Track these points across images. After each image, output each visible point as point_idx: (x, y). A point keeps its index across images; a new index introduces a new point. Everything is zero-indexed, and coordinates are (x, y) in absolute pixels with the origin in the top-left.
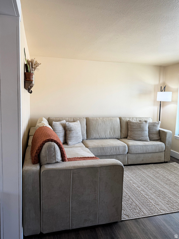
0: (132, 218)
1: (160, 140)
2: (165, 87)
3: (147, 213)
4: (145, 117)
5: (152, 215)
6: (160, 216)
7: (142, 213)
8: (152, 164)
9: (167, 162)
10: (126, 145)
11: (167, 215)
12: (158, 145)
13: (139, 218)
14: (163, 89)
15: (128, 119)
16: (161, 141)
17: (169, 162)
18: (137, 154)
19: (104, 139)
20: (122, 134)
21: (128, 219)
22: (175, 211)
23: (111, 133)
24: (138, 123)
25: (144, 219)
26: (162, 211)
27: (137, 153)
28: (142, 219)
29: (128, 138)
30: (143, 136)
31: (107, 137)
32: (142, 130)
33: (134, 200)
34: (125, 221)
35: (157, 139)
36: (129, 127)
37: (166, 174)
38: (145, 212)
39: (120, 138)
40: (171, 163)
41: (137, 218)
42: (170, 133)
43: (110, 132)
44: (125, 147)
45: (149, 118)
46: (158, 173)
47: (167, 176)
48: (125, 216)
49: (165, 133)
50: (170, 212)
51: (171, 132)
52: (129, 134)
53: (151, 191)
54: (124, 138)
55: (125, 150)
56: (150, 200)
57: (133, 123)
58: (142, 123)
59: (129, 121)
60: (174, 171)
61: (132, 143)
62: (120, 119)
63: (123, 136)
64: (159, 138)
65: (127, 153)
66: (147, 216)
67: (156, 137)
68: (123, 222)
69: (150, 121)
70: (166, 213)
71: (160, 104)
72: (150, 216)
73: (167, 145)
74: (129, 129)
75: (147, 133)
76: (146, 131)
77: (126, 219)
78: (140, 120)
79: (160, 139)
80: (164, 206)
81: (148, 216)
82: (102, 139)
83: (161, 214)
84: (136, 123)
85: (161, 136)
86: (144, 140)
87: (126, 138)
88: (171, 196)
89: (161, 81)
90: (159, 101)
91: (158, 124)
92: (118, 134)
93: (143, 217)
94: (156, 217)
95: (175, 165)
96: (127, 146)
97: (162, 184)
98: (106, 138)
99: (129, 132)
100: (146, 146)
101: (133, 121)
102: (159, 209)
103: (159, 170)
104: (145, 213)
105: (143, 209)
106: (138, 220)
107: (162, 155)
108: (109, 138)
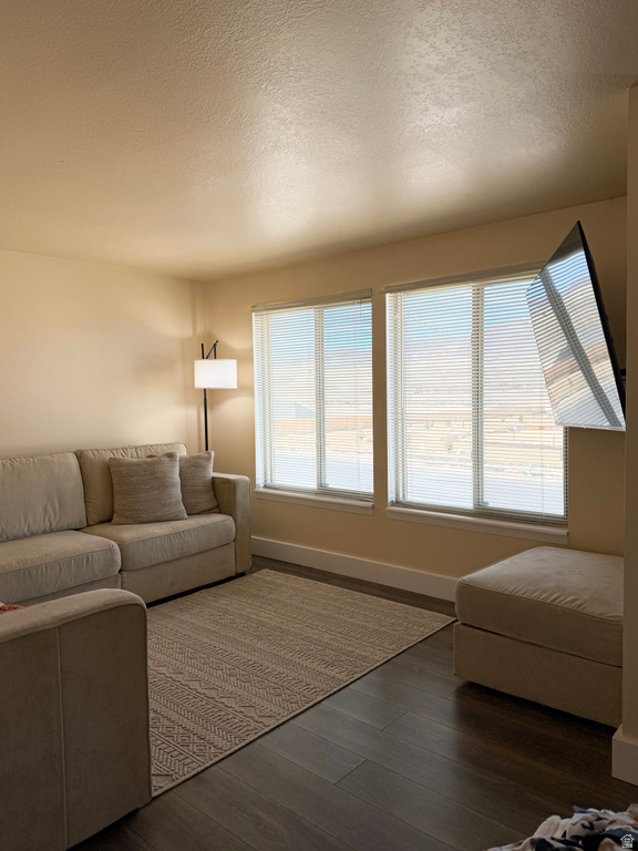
0: (184, 778)
1: (218, 508)
2: (215, 345)
3: (227, 745)
4: (164, 442)
5: (243, 744)
6: (266, 736)
7: (213, 750)
8: (203, 591)
9: (243, 574)
10: (114, 543)
11: (282, 727)
12: (216, 525)
13: (207, 768)
14: (211, 351)
15: (109, 455)
16: (220, 512)
17: (251, 571)
18: (151, 567)
19: (25, 536)
20: (90, 509)
21: (171, 785)
22: (303, 708)
23: (52, 512)
24: (146, 463)
25: (220, 764)
26: (266, 721)
27: (153, 562)
28: (214, 768)
29: (115, 519)
30: (165, 506)
31: (34, 529)
32: (161, 483)
33: (175, 717)
34: (162, 798)
35: (210, 506)
36: (115, 482)
37: (249, 610)
38: (219, 742)
39: (85, 524)
40: (255, 574)
41: (200, 769)
42: (244, 481)
43: (45, 510)
44: (111, 550)
45: (178, 443)
46: (226, 612)
47: (254, 613)
48: (159, 779)
49: (231, 485)
50: (290, 716)
51: (247, 478)
52: (116, 507)
53: (220, 672)
54: (102, 522)
55: (113, 561)
56: (223, 700)
57: (129, 465)
58: (160, 462)
59: (114, 459)
60: (270, 596)
61: (131, 533)
62: (80, 456)
63: (94, 517)
64: (215, 504)
65: (120, 572)
66: (228, 753)
67: (205, 500)
68: (157, 802)
69: (182, 452)
70: (280, 722)
71: (205, 400)
72: (236, 748)
73: (239, 520)
74: (115, 487)
75: (177, 492)
76: (174, 485)
77: (165, 789)
78: (149, 454)
79: (218, 506)
80: (266, 704)
81: (232, 750)
82: (16, 538)
83: (267, 730)
84: (137, 464)
85: (220, 496)
86: (170, 517)
87: (109, 520)
88: (280, 669)
89: (200, 329)
90: (199, 390)
91: (209, 459)
92: (77, 512)
93: (216, 759)
94: (254, 744)
95: (267, 578)
96: (117, 547)
97: (247, 641)
98: (33, 535)
99: (117, 497)
100: (179, 534)
101: (128, 459)
102: (256, 718)
103: (226, 602)
104: (220, 746)
105: (211, 737)
106: (202, 775)
107: (230, 551)
108: (45, 532)
